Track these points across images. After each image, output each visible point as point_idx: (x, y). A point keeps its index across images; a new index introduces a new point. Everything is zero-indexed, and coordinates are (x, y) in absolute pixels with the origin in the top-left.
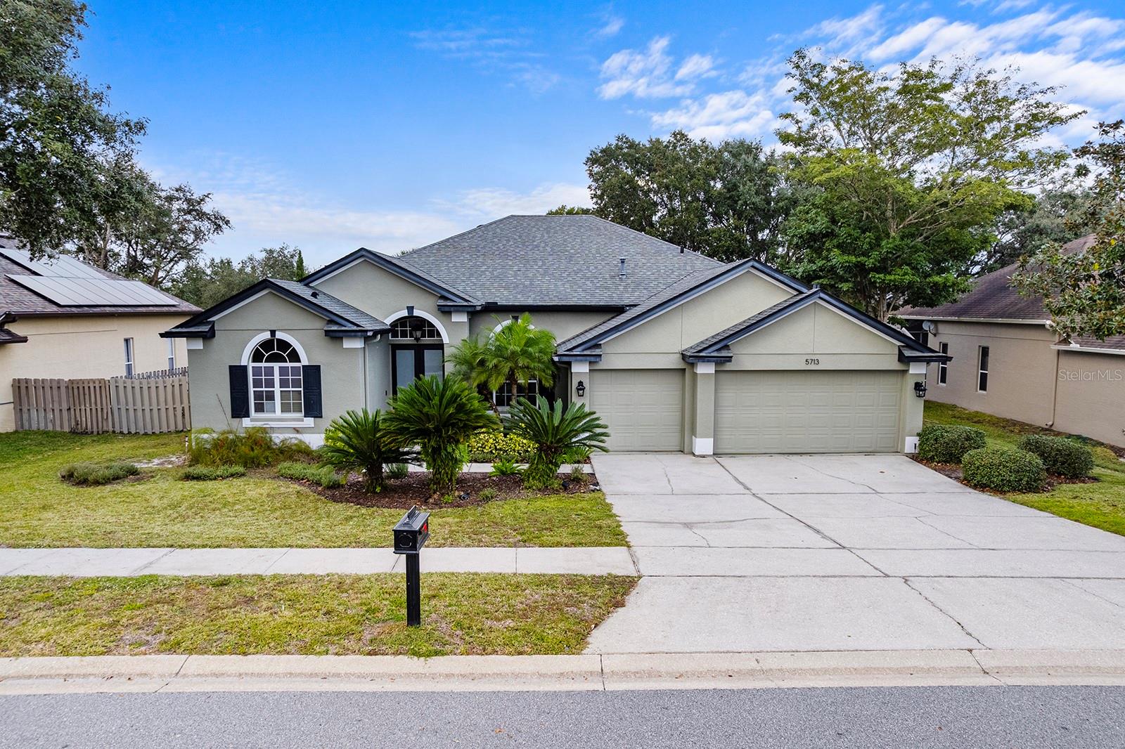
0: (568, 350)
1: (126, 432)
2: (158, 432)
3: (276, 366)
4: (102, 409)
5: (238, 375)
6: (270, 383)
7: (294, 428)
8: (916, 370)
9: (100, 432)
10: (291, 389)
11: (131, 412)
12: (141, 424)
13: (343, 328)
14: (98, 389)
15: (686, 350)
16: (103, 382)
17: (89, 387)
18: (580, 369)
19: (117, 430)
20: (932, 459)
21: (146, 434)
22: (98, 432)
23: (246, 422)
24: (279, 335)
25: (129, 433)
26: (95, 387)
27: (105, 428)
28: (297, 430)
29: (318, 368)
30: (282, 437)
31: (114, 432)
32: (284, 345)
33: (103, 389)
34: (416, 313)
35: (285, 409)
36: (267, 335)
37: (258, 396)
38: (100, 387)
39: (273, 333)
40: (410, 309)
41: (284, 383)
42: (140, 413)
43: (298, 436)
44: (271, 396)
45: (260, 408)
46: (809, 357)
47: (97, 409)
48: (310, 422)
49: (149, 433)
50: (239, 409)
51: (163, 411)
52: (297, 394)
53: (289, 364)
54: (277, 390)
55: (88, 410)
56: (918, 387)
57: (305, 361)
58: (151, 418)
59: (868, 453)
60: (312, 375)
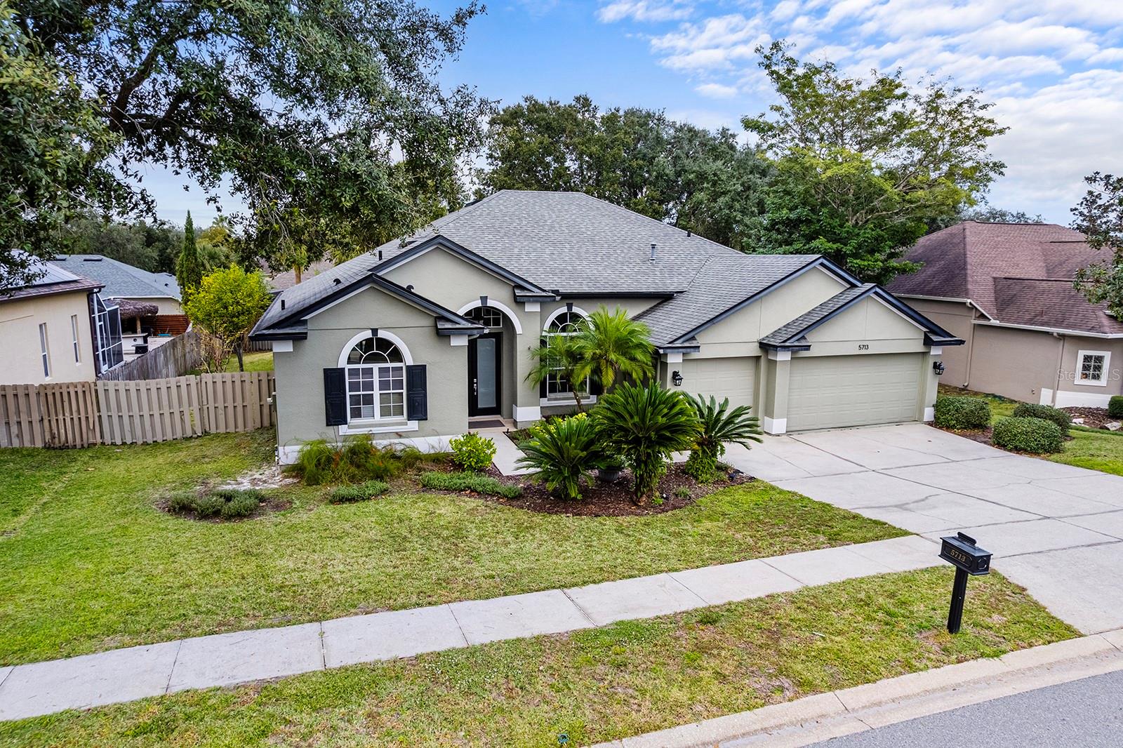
0: (670, 343)
1: (119, 442)
2: (160, 440)
3: (376, 367)
4: (87, 418)
5: (333, 379)
6: (369, 386)
7: (397, 433)
8: (935, 351)
9: (86, 445)
10: (391, 391)
11: (126, 420)
12: (139, 432)
13: (458, 326)
14: (80, 394)
15: (763, 339)
16: (87, 386)
17: (69, 393)
18: (674, 360)
19: (108, 440)
20: (953, 427)
21: (145, 444)
22: (82, 445)
23: (343, 430)
24: (381, 334)
25: (124, 444)
26: (76, 392)
27: (91, 441)
28: (399, 435)
29: (423, 368)
30: (386, 442)
31: (103, 444)
32: (385, 344)
33: (87, 393)
34: (490, 303)
35: (385, 412)
36: (368, 334)
37: (355, 400)
38: (84, 392)
39: (375, 331)
40: (484, 299)
41: (384, 385)
42: (137, 420)
43: (402, 440)
44: (369, 400)
45: (357, 414)
46: (862, 343)
47: (80, 418)
48: (414, 425)
49: (149, 442)
50: (335, 415)
51: (167, 415)
52: (397, 396)
53: (390, 365)
54: (376, 393)
55: (68, 420)
56: (937, 367)
57: (409, 360)
58: (151, 425)
59: (898, 423)
60: (417, 375)
